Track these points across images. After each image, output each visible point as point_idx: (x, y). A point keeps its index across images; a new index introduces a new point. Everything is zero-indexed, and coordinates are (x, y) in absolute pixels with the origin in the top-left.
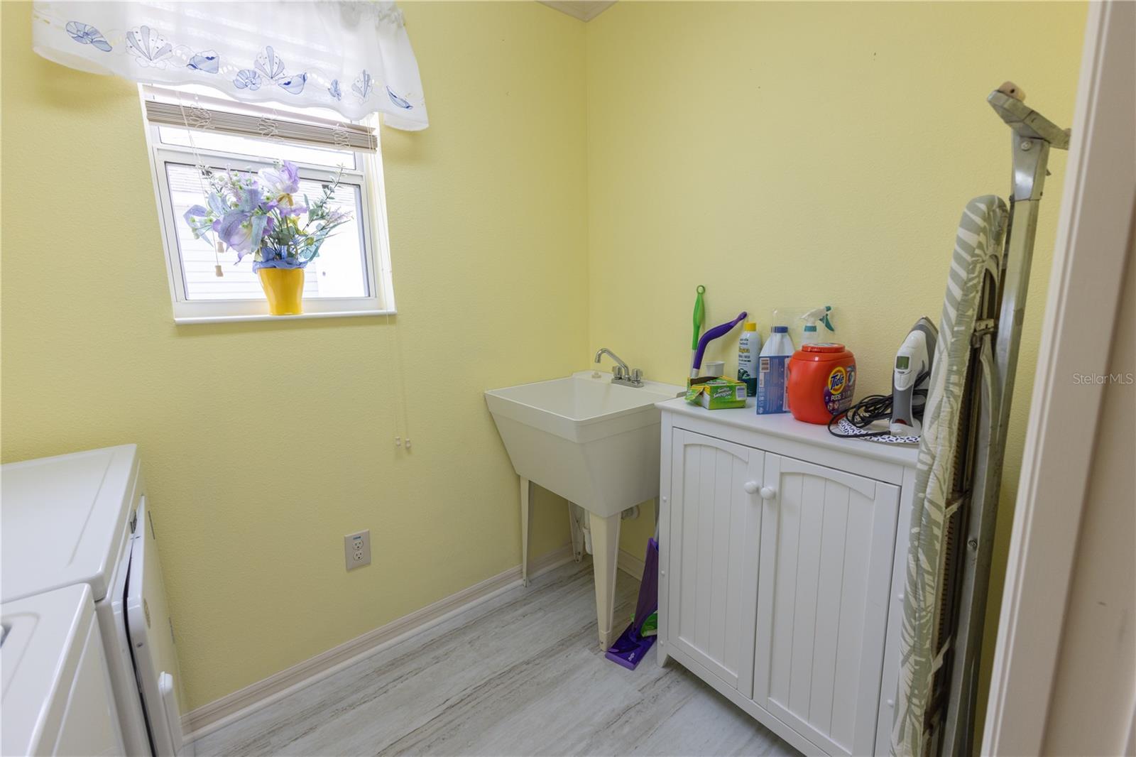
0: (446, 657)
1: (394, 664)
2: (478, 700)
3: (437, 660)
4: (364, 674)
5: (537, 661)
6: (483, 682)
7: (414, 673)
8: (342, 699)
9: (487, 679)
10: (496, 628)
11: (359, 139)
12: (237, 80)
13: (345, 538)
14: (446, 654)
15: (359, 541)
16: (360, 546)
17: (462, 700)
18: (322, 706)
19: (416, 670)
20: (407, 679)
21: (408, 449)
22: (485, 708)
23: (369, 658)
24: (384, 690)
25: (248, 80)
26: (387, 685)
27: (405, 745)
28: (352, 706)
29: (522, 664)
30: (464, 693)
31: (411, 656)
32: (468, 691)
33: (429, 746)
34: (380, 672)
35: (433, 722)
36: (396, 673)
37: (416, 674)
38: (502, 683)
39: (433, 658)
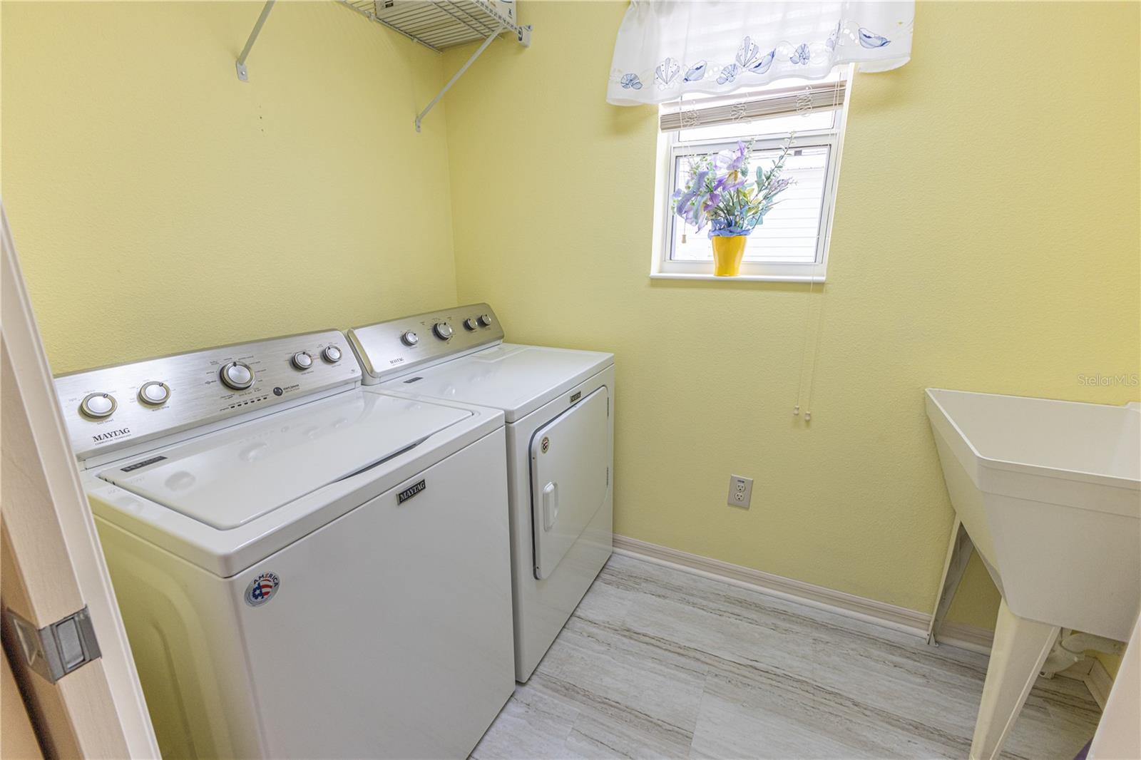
0: (784, 632)
1: (741, 603)
2: (780, 685)
3: (775, 628)
4: (717, 592)
5: (867, 713)
6: (797, 677)
7: (749, 621)
8: (692, 595)
9: (804, 679)
10: (852, 650)
11: (828, 97)
12: (720, 77)
13: (732, 477)
14: (786, 630)
15: (742, 484)
16: (743, 489)
17: (767, 672)
18: (678, 589)
19: (753, 620)
20: (741, 620)
21: (808, 422)
22: (780, 696)
23: (730, 585)
24: (721, 613)
25: (729, 74)
26: (725, 612)
27: (703, 658)
28: (694, 605)
29: (849, 699)
30: (774, 669)
31: (758, 607)
32: (778, 671)
33: (716, 675)
34: (728, 599)
35: (733, 664)
36: (737, 611)
37: (750, 623)
38: (813, 694)
39: (773, 624)
